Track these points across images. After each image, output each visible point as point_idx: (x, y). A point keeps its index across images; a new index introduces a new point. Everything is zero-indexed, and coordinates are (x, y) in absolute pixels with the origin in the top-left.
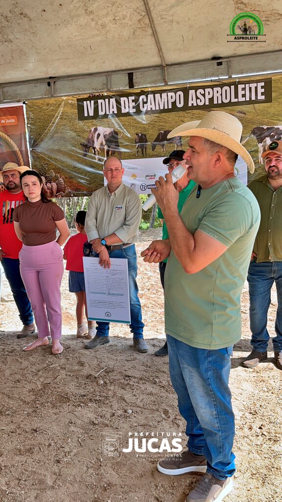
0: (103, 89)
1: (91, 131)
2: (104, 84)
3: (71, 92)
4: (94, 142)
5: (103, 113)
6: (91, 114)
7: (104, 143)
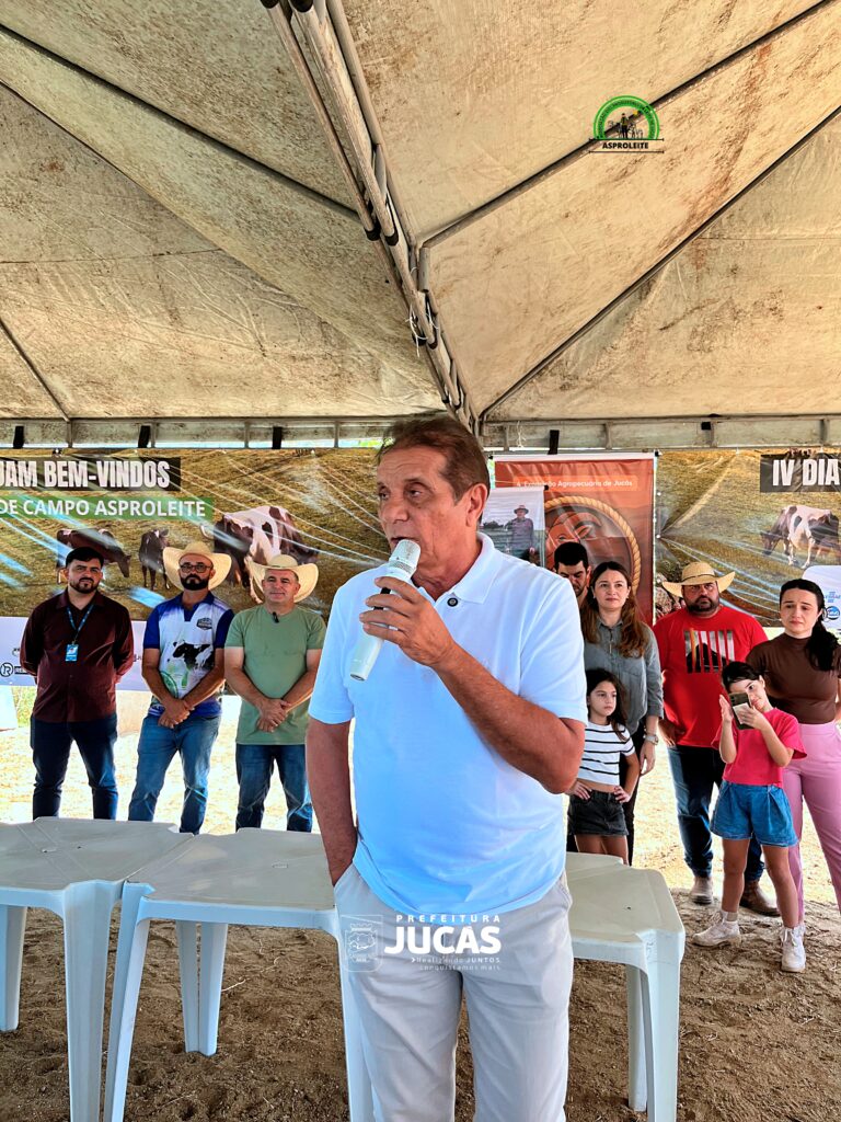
0: (812, 442)
1: (782, 512)
2: (815, 434)
3: (748, 442)
4: (788, 532)
5: (812, 482)
6: (787, 482)
7: (809, 534)
